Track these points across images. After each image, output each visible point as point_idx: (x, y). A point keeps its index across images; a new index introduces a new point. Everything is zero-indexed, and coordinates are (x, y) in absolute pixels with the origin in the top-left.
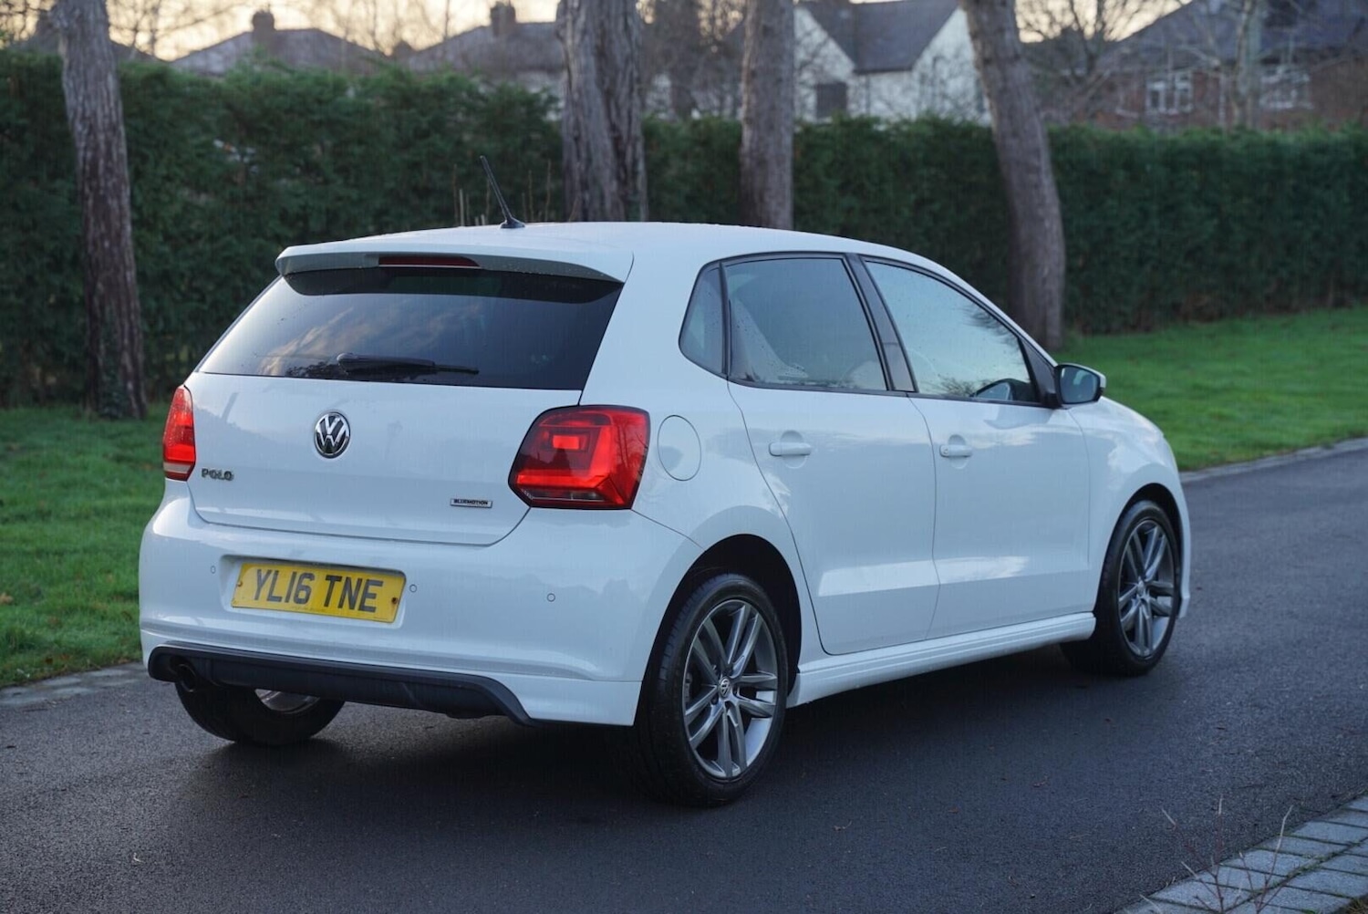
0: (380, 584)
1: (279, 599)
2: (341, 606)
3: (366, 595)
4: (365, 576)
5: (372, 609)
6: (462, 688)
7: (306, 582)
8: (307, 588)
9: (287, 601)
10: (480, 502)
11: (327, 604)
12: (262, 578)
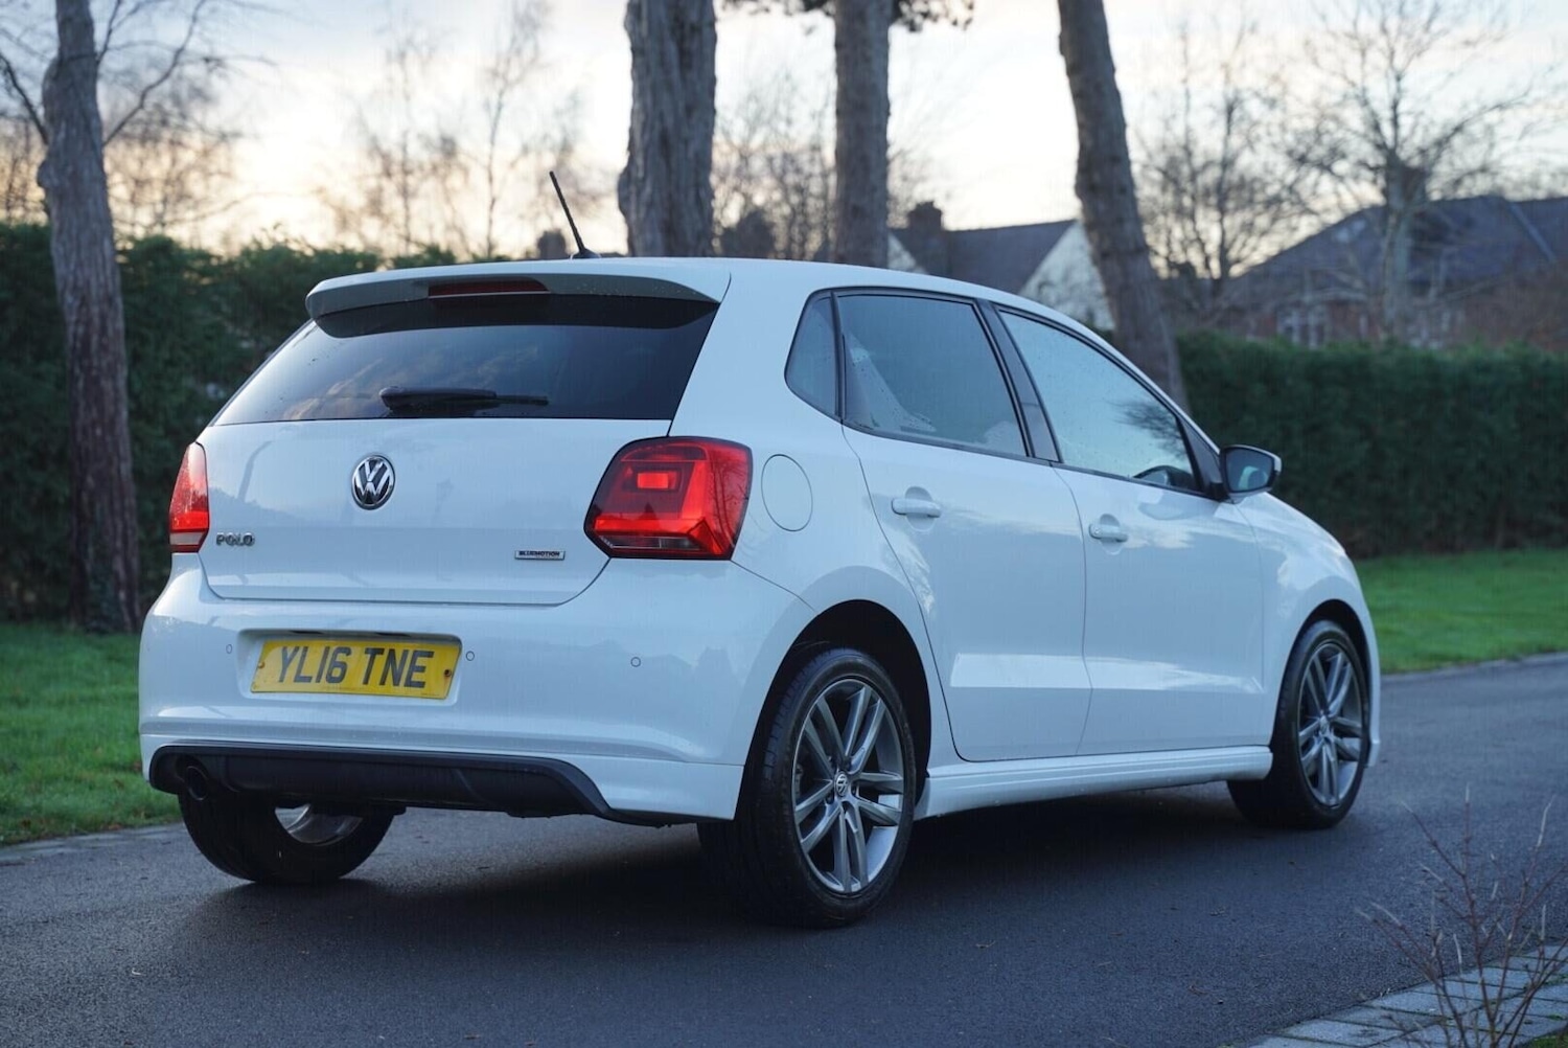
0: (430, 655)
1: (309, 679)
2: (383, 683)
3: (414, 668)
4: (411, 647)
5: (421, 685)
6: (527, 773)
7: (341, 657)
8: (344, 666)
9: (318, 680)
10: (551, 553)
11: (366, 682)
12: (288, 656)
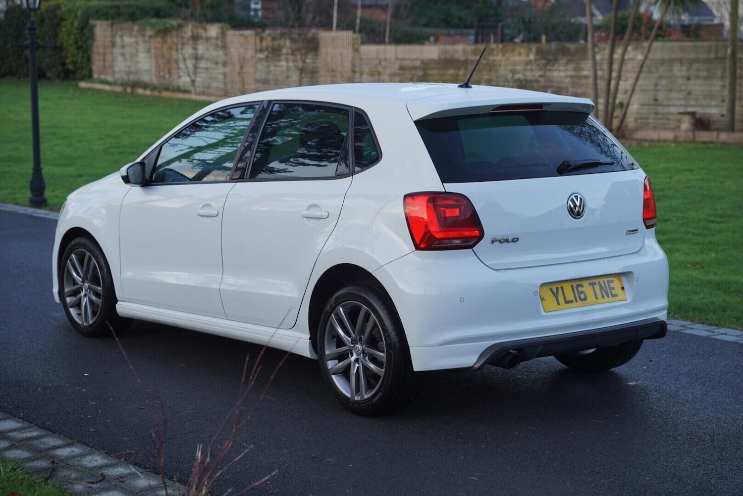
1: (571, 302)
2: (603, 297)
3: (611, 289)
4: (606, 280)
7: (580, 289)
8: (583, 292)
9: (577, 301)
10: (634, 231)
11: (596, 298)
12: (555, 293)
